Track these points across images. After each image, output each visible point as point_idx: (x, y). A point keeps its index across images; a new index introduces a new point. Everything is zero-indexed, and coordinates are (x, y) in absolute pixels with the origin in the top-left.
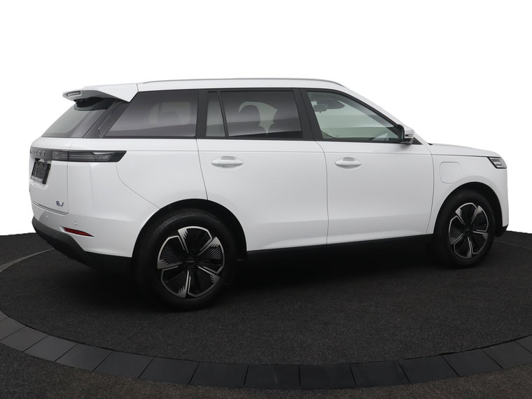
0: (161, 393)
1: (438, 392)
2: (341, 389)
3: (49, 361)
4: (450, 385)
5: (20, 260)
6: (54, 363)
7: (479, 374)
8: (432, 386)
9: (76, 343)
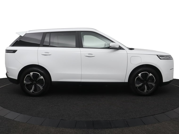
0: (48, 130)
1: (138, 130)
2: (107, 128)
3: (11, 120)
4: (142, 128)
5: (2, 87)
6: (13, 120)
7: (152, 124)
8: (136, 128)
9: (20, 114)
